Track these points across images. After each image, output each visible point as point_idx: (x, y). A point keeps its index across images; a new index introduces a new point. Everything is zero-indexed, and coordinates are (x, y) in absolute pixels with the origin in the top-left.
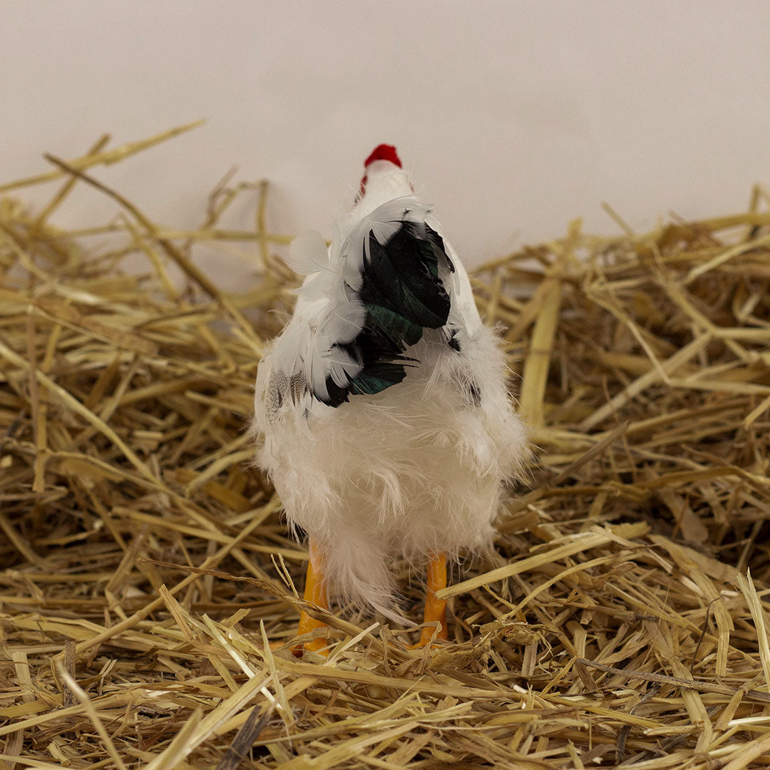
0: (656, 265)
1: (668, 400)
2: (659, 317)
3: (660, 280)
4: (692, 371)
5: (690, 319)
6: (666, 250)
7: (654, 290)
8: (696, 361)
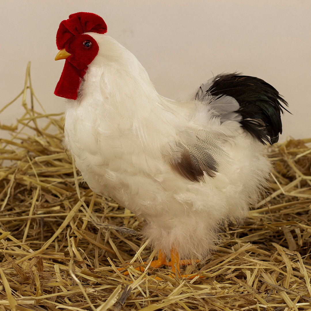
0: (285, 153)
1: (286, 199)
2: (285, 171)
3: (286, 158)
4: (294, 190)
5: (295, 172)
6: (288, 148)
7: (283, 161)
8: (296, 187)
